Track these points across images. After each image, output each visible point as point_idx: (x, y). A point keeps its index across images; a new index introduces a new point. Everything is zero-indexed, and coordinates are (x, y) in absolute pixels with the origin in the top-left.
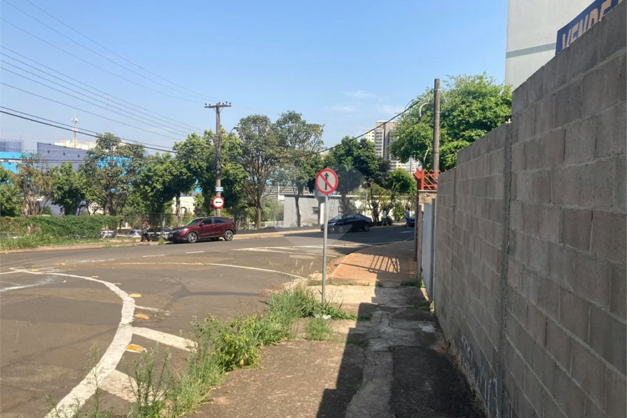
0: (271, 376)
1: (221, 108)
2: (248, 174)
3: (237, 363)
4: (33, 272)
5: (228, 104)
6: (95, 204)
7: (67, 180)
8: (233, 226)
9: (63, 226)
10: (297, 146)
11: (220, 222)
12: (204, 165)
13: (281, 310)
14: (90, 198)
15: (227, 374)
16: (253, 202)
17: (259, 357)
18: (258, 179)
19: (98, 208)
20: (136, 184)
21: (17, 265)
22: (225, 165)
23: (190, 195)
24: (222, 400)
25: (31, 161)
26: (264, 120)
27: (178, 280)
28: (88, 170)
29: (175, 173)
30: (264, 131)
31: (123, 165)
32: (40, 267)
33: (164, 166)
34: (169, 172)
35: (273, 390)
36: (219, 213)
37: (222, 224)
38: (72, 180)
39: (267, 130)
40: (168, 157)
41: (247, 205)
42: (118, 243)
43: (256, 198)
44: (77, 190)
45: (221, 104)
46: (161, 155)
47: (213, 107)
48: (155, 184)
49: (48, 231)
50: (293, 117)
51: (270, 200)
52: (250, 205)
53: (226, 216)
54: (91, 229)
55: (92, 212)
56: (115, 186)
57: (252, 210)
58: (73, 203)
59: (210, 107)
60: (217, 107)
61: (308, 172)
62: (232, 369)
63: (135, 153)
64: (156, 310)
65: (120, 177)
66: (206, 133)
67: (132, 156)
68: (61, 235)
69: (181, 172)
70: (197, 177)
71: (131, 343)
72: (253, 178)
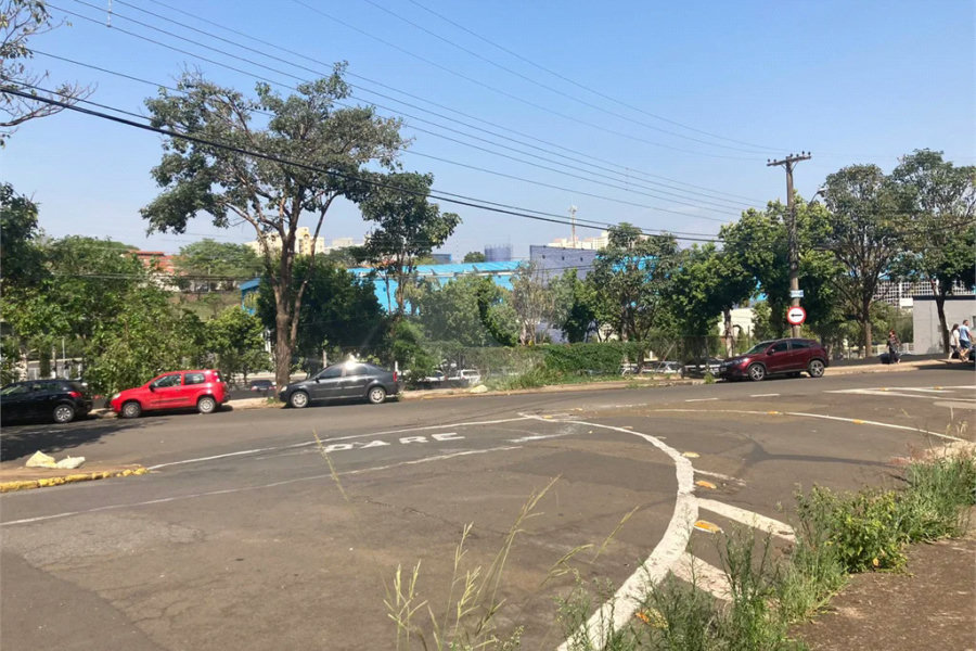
0: (927, 589)
1: (794, 164)
2: (843, 265)
3: (868, 563)
4: (547, 418)
5: (806, 155)
6: (607, 326)
7: (570, 294)
8: (822, 353)
9: (572, 358)
10: (936, 210)
11: (802, 347)
12: (770, 256)
13: (934, 490)
14: (601, 317)
15: (852, 576)
16: (856, 313)
17: (904, 557)
18: (863, 272)
19: (611, 331)
20: (665, 294)
21: (525, 410)
22: (803, 254)
23: (747, 306)
24: (851, 612)
25: (529, 272)
26: (871, 172)
27: (748, 436)
28: (599, 279)
29: (724, 274)
30: (871, 190)
31: (647, 268)
32: (553, 413)
33: (706, 263)
34: (715, 273)
35: (937, 609)
36: (799, 333)
37: (804, 350)
38: (578, 293)
39: (876, 187)
40: (712, 249)
41: (843, 319)
42: (643, 382)
43: (861, 304)
44: (584, 307)
45: (795, 156)
46: (700, 248)
47: (781, 163)
48: (694, 293)
49: (553, 364)
50: (927, 160)
51: (886, 308)
52: (849, 317)
53: (809, 338)
54: (606, 363)
55: (603, 337)
56: (636, 298)
57: (854, 326)
58: (580, 325)
59: (776, 164)
60: (788, 163)
61: (960, 254)
62: (860, 571)
63: (663, 247)
64: (724, 477)
65: (643, 285)
66: (770, 205)
67: (658, 254)
68: (571, 370)
69: (733, 271)
70: (759, 278)
71: (698, 519)
72: (855, 272)
